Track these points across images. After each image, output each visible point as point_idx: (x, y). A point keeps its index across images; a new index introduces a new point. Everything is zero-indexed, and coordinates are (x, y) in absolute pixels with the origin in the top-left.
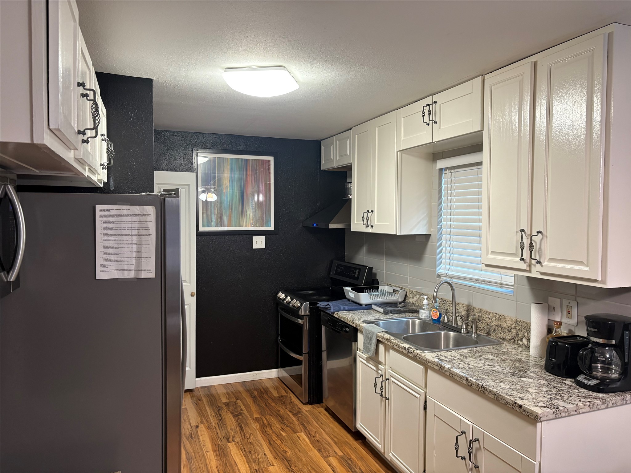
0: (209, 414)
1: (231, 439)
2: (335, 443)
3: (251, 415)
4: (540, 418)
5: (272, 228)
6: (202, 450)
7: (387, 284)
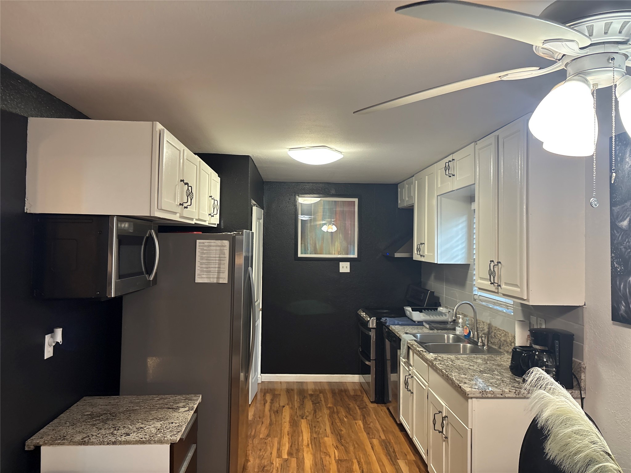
0: (295, 400)
1: (304, 417)
2: (383, 431)
3: (326, 405)
4: (468, 394)
5: (356, 256)
6: (282, 420)
7: (446, 307)
